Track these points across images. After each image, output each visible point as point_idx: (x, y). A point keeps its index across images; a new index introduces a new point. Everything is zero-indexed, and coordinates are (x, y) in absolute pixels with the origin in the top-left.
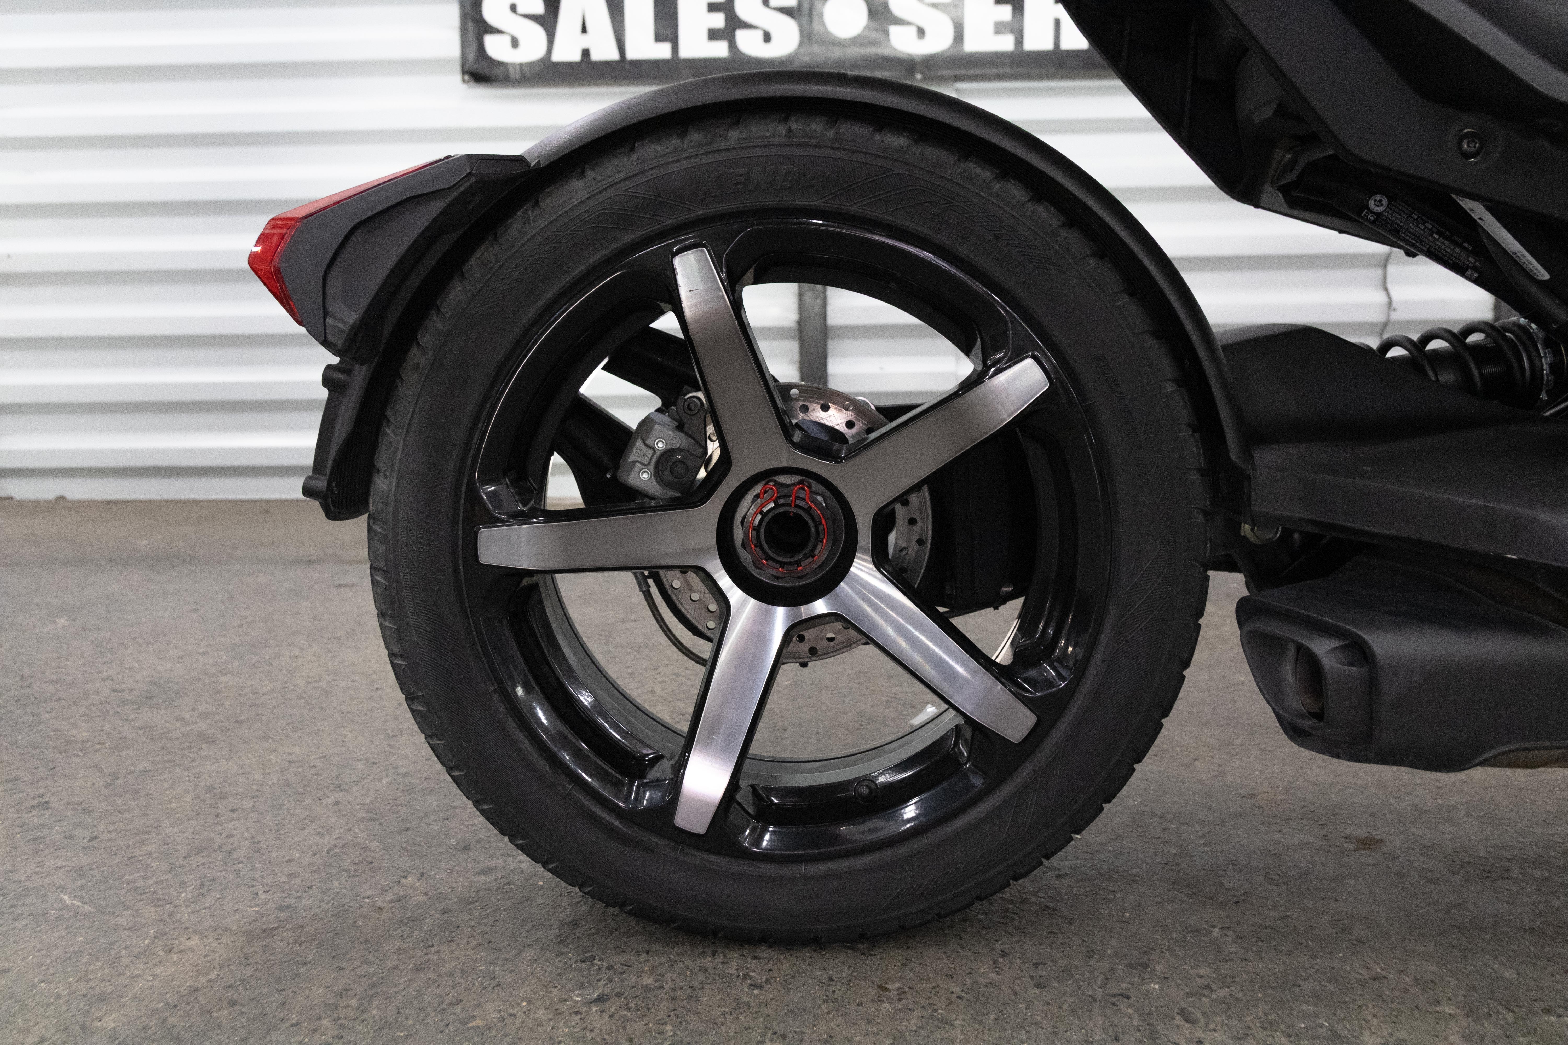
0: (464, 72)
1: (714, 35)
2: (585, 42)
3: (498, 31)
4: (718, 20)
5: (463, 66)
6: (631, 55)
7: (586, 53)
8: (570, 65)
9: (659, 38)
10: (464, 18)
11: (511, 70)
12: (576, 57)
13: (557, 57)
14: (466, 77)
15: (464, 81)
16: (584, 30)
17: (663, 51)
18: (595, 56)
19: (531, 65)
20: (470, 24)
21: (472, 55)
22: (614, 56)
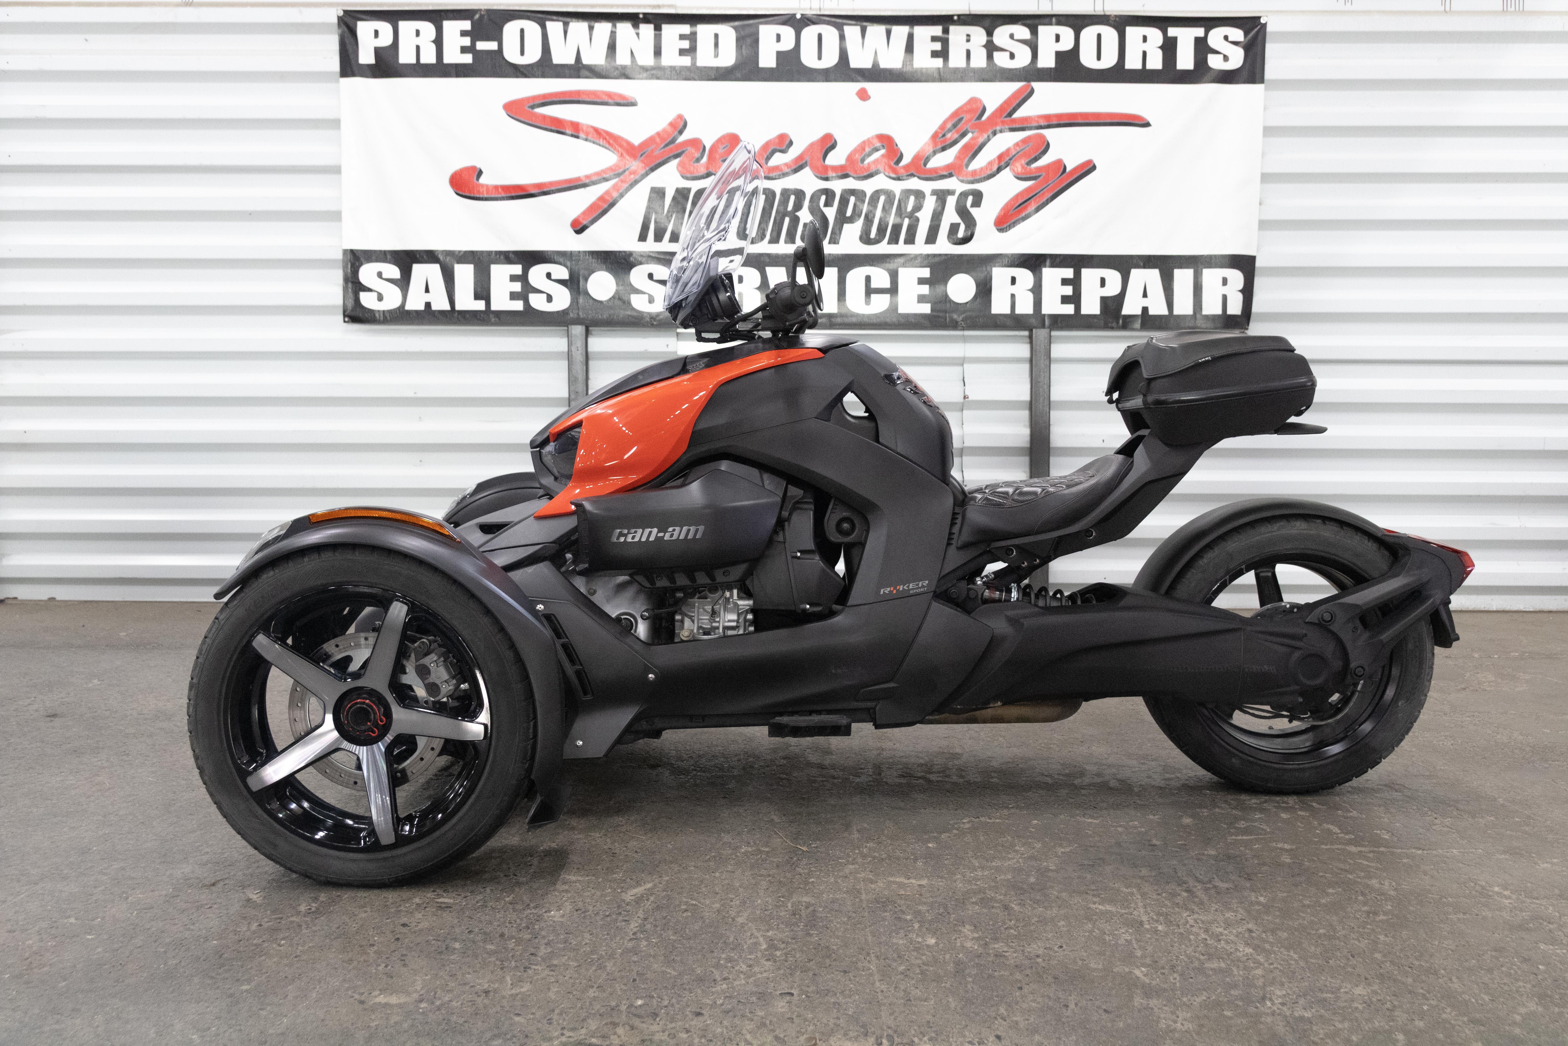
0: (345, 316)
1: (514, 296)
2: (427, 298)
3: (369, 290)
4: (517, 287)
5: (344, 312)
6: (458, 307)
7: (428, 305)
8: (417, 312)
9: (477, 297)
10: (346, 280)
11: (377, 315)
12: (422, 307)
13: (408, 307)
14: (346, 319)
15: (345, 321)
16: (427, 290)
17: (480, 305)
18: (435, 307)
19: (390, 311)
20: (350, 285)
21: (350, 303)
22: (447, 307)
